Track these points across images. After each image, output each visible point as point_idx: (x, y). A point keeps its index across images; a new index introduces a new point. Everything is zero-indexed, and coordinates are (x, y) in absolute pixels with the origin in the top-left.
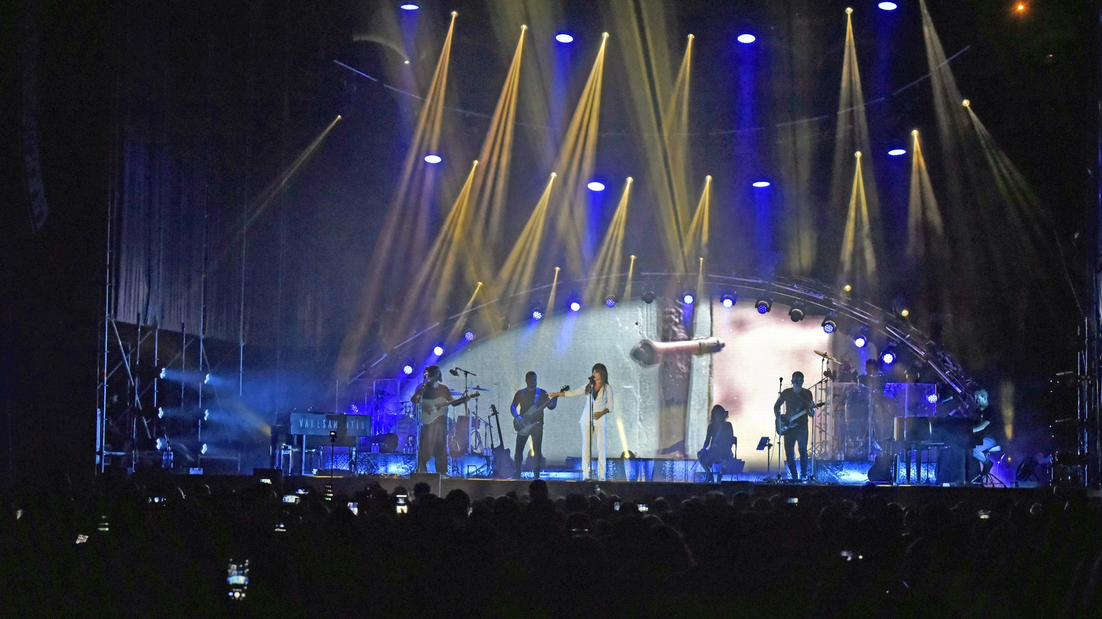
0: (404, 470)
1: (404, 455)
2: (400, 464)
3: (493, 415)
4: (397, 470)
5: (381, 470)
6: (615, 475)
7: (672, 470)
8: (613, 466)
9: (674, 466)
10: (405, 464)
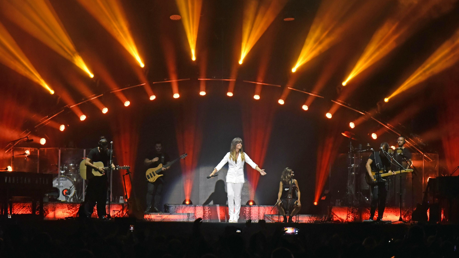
0: (68, 214)
1: (68, 203)
2: (65, 210)
3: (127, 174)
4: (62, 213)
5: (51, 215)
6: (210, 217)
7: (250, 213)
8: (209, 211)
9: (251, 210)
10: (69, 209)
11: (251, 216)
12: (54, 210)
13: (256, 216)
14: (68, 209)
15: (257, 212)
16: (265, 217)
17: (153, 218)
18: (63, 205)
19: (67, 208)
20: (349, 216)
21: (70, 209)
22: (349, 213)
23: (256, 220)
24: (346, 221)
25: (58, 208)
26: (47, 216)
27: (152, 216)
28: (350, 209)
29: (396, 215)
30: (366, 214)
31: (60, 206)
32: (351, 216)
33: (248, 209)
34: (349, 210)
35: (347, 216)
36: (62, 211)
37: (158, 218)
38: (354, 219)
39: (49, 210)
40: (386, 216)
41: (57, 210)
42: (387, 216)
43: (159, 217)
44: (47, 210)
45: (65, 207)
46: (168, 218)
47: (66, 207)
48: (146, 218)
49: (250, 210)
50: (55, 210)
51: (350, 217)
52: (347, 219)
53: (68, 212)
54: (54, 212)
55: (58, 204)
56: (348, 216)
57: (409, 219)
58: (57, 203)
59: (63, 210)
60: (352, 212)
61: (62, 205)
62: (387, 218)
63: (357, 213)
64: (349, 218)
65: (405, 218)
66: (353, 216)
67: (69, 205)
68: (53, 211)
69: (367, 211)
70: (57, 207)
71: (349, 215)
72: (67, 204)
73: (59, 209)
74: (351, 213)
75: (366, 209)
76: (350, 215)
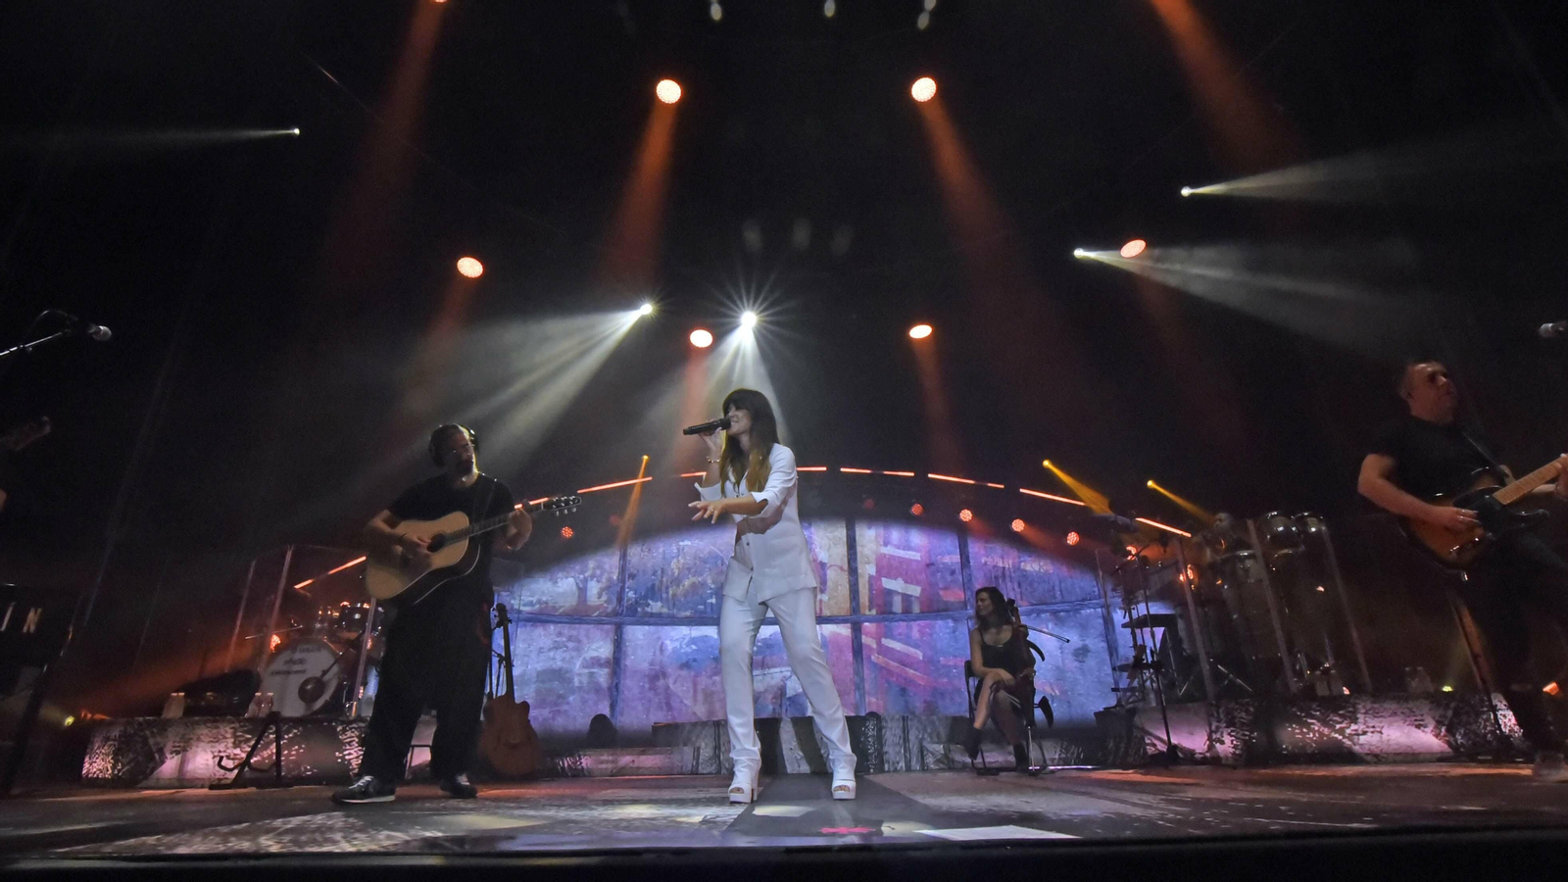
4: (211, 762)
5: (169, 767)
7: (879, 741)
9: (883, 731)
11: (885, 749)
12: (182, 750)
13: (897, 749)
14: (234, 743)
15: (900, 738)
16: (925, 753)
17: (585, 767)
18: (217, 728)
19: (232, 740)
20: (1218, 736)
21: (240, 742)
22: (1218, 728)
23: (898, 763)
24: (1208, 755)
25: (199, 739)
26: (155, 773)
27: (583, 760)
28: (1218, 713)
29: (1418, 727)
30: (1292, 727)
31: (206, 731)
32: (1227, 739)
33: (873, 730)
34: (1212, 715)
35: (1210, 738)
36: (213, 753)
37: (604, 766)
38: (1241, 749)
39: (169, 747)
40: (1378, 729)
41: (194, 748)
42: (1381, 732)
43: (607, 762)
44: (161, 751)
45: (226, 738)
46: (636, 765)
47: (228, 736)
48: (563, 768)
49: (880, 729)
50: (185, 750)
51: (1222, 743)
52: (1211, 747)
53: (232, 756)
54: (180, 756)
55: (203, 726)
56: (1214, 736)
57: (1469, 739)
58: (197, 723)
59: (213, 750)
60: (1230, 724)
61: (215, 731)
62: (1384, 737)
63: (1252, 726)
64: (1218, 745)
65: (1454, 736)
66: (1237, 738)
67: (242, 727)
68: (178, 753)
69: (1295, 714)
70: (195, 738)
71: (1216, 732)
72: (233, 725)
73: (202, 744)
74: (1227, 727)
75: (1289, 708)
76: (1225, 735)
